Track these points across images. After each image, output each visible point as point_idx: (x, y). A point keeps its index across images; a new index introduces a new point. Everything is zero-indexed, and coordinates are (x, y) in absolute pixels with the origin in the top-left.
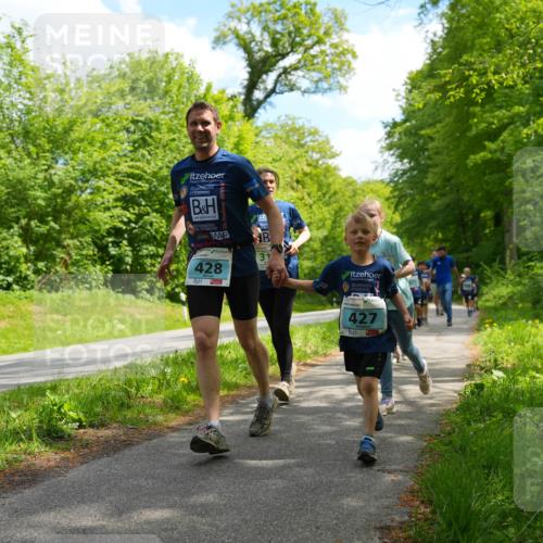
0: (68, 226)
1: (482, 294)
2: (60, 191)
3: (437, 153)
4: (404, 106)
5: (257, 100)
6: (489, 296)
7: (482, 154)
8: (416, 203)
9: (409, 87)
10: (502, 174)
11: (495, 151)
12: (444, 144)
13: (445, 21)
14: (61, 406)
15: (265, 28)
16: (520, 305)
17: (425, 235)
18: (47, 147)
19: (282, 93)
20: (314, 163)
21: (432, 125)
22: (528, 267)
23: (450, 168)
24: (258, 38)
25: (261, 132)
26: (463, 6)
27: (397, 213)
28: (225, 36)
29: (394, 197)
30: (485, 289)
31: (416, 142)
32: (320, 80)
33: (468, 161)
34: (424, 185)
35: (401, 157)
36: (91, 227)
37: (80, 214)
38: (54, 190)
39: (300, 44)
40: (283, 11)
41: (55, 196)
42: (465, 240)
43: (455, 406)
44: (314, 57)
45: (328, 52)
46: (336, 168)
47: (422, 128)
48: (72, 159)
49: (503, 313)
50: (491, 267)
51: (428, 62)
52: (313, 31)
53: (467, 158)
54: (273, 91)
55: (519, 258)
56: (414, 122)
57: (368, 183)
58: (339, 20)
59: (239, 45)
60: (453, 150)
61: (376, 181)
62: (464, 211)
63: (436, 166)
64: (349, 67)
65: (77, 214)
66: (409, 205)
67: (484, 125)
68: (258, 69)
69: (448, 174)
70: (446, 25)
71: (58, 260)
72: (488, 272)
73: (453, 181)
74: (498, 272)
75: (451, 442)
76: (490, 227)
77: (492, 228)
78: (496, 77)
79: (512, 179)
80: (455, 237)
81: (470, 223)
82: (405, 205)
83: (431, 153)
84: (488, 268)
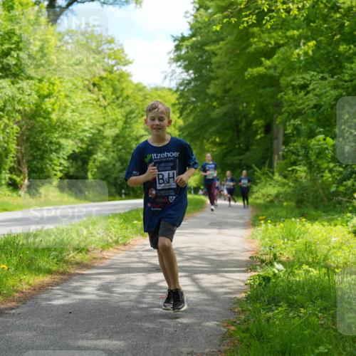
1: (253, 193)
3: (218, 67)
4: (192, 22)
5: (60, 7)
8: (198, 110)
9: (197, 6)
10: (272, 89)
11: (270, 67)
12: (225, 59)
16: (285, 204)
17: (204, 138)
20: (110, 69)
21: (216, 42)
23: (229, 81)
27: (181, 118)
29: (179, 103)
30: (255, 188)
33: (246, 74)
34: (207, 94)
35: (187, 68)
42: (239, 144)
46: (129, 75)
47: (206, 44)
49: (272, 210)
50: (260, 169)
53: (246, 70)
57: (156, 89)
60: (233, 65)
61: (164, 88)
62: (239, 119)
63: (217, 78)
66: (191, 111)
67: (262, 45)
69: (228, 86)
72: (258, 173)
73: (231, 93)
74: (266, 174)
76: (261, 134)
77: (263, 135)
78: (285, 7)
79: (283, 93)
80: (230, 141)
81: (243, 129)
82: (188, 111)
83: (213, 66)
84: (258, 170)
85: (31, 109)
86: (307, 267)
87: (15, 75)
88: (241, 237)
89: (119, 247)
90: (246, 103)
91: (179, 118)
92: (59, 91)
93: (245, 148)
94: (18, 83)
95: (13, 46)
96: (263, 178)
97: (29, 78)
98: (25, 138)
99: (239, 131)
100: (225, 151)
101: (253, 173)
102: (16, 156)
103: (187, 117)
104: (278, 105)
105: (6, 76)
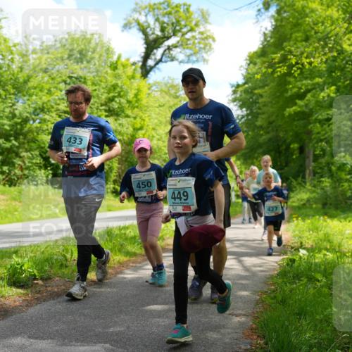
0: (24, 143)
2: (20, 121)
3: (264, 106)
4: (244, 74)
5: (150, 66)
6: (295, 199)
7: (294, 108)
9: (248, 62)
10: (305, 121)
11: (303, 106)
12: (269, 100)
13: (273, 21)
14: (23, 265)
15: (157, 20)
16: (314, 206)
18: (12, 91)
19: (166, 62)
21: (263, 87)
22: (320, 182)
23: (272, 115)
24: (152, 26)
25: (152, 87)
26: (285, 12)
28: (131, 24)
30: (292, 194)
31: (252, 98)
32: (191, 55)
33: (285, 112)
34: (256, 126)
35: (241, 107)
36: (39, 145)
37: (32, 136)
38: (16, 120)
39: (179, 31)
40: (169, 9)
41: (17, 124)
43: (276, 272)
44: (188, 40)
45: (197, 37)
47: (255, 89)
48: (28, 100)
49: (303, 211)
50: (296, 180)
51: (261, 46)
52: (188, 23)
53: (285, 110)
54: (160, 60)
55: (314, 175)
56: (250, 84)
58: (205, 16)
59: (140, 30)
60: (275, 104)
62: (280, 144)
63: (263, 113)
64: (210, 47)
65: (30, 136)
67: (296, 89)
68: (151, 45)
69: (272, 118)
70: (274, 23)
71: (17, 166)
72: (294, 183)
73: (274, 124)
74: (300, 184)
75: (275, 297)
77: (298, 155)
78: (308, 60)
79: (312, 125)
81: (283, 152)
83: (261, 105)
85: (129, 139)
86: (325, 252)
87: (118, 115)
92: (148, 126)
94: (119, 120)
95: (116, 94)
96: (298, 187)
97: (128, 116)
98: (124, 159)
101: (290, 183)
102: (118, 172)
104: (309, 133)
105: (112, 115)
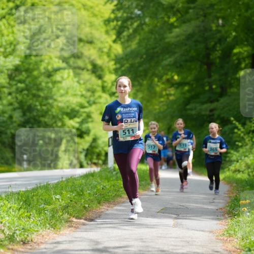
1: (231, 162)
8: (146, 29)
17: (154, 75)
42: (210, 85)
66: (135, 31)
76: (245, 68)
80: (197, 80)
82: (131, 31)
84: (240, 126)
88: (211, 232)
89: (15, 247)
90: (223, 18)
91: (115, 41)
93: (219, 90)
99: (210, 65)
100: (188, 95)
103: (128, 41)
